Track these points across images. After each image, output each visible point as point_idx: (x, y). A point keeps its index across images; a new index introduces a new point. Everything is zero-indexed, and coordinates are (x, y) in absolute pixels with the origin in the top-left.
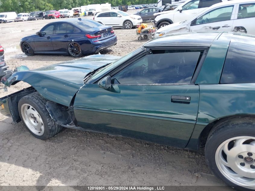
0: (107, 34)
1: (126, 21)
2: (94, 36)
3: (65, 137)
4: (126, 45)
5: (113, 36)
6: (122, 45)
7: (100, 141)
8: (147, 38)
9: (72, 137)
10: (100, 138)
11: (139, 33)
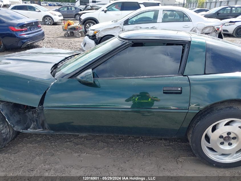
0: (34, 27)
1: (46, 17)
2: (19, 29)
3: (21, 145)
4: (53, 41)
5: (41, 30)
6: (48, 41)
7: (68, 143)
8: (73, 35)
9: (30, 143)
10: (66, 140)
11: (66, 30)
